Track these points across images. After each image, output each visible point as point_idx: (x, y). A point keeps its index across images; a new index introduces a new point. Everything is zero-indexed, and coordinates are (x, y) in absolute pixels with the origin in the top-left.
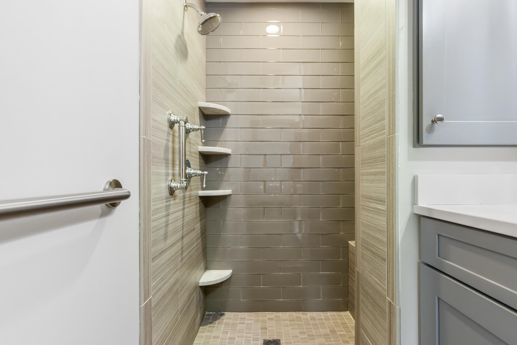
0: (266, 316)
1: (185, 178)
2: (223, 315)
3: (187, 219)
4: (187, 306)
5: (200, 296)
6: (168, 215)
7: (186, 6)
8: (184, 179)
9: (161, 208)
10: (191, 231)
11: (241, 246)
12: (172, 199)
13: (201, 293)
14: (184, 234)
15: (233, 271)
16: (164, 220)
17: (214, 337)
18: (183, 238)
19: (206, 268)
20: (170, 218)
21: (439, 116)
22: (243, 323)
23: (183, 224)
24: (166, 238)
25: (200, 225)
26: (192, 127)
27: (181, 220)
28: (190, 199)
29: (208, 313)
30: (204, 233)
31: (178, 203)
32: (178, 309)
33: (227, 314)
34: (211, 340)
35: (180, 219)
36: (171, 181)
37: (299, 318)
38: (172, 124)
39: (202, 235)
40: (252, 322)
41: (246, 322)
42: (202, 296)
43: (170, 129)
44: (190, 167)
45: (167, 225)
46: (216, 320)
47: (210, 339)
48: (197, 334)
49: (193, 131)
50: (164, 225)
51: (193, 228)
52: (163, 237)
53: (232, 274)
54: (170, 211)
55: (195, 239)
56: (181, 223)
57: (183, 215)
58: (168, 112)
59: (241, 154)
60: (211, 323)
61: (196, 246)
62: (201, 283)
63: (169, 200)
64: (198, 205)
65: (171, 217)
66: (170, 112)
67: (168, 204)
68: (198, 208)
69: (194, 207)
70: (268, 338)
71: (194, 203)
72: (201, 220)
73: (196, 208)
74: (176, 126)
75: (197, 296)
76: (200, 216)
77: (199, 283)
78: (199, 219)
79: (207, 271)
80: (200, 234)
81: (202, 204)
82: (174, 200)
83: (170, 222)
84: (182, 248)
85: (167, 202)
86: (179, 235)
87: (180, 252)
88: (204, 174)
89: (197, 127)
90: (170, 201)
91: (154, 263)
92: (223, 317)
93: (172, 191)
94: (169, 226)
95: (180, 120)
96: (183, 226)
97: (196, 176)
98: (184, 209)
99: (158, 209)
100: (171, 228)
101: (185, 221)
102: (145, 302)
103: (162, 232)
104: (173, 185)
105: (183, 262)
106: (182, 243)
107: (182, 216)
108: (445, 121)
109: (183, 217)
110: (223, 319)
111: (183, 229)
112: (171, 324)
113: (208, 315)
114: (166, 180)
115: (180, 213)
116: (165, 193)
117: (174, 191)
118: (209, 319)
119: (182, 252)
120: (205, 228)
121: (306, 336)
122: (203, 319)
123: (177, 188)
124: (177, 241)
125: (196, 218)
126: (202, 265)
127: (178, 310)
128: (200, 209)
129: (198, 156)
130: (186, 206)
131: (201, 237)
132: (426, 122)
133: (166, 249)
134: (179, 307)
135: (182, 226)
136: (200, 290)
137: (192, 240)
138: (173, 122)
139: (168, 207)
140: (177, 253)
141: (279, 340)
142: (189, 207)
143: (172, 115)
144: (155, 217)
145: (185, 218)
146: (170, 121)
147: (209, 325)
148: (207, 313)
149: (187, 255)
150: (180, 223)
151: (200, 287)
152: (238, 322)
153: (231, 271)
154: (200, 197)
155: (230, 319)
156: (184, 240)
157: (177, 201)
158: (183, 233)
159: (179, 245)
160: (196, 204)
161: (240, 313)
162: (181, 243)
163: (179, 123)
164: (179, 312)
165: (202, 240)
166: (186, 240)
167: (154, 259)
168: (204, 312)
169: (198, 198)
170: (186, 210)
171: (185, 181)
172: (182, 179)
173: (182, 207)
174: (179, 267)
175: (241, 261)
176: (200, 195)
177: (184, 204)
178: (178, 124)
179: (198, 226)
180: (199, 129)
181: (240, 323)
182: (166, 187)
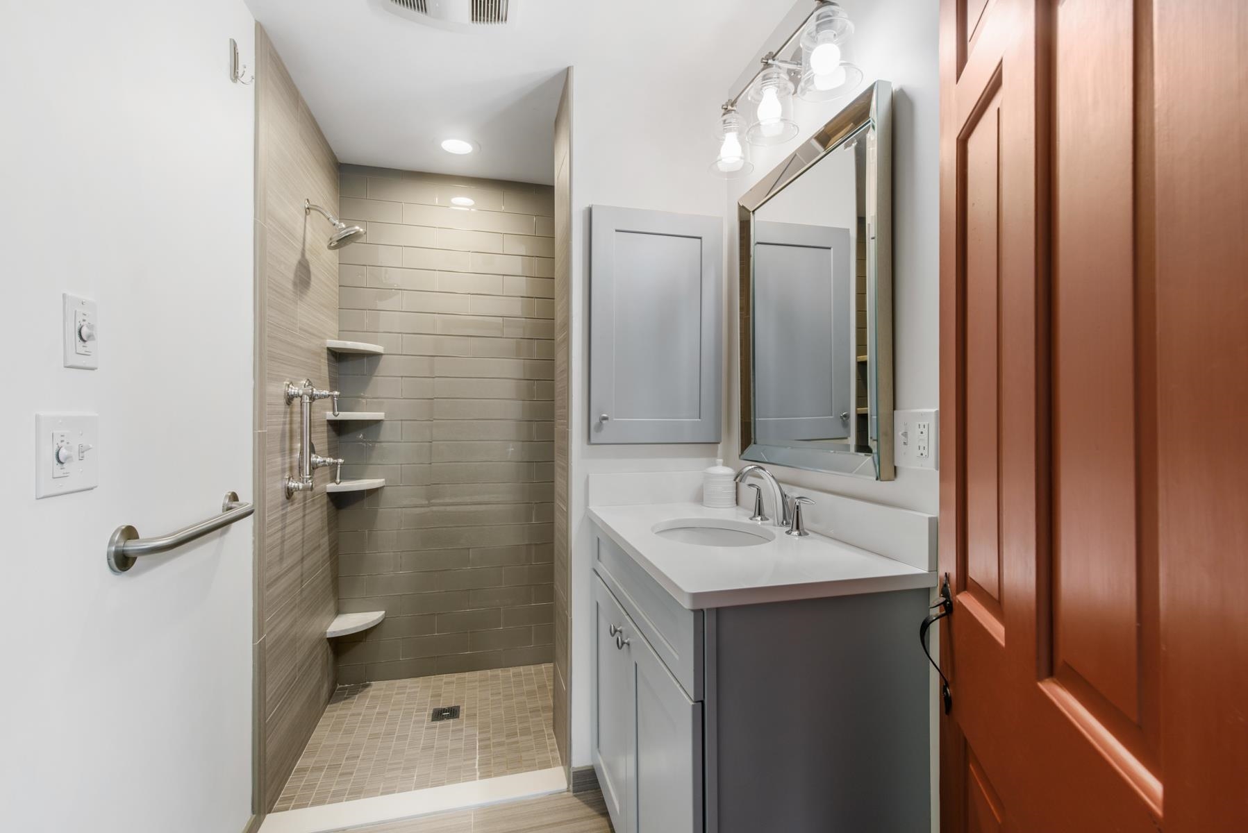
0: (442, 680)
1: (310, 475)
2: (368, 686)
3: (309, 531)
4: (308, 664)
5: (327, 654)
6: (284, 528)
7: (308, 208)
8: (308, 477)
9: (276, 519)
10: (315, 549)
11: (401, 570)
12: (290, 504)
13: (329, 651)
14: (305, 554)
15: (386, 613)
16: (279, 534)
17: (353, 715)
18: (302, 559)
19: (339, 612)
20: (287, 532)
21: (605, 415)
22: (404, 693)
23: (303, 538)
24: (281, 559)
25: (329, 540)
26: (318, 393)
27: (301, 533)
28: (313, 501)
29: (341, 686)
30: (335, 552)
31: (297, 509)
32: (296, 664)
33: (375, 685)
34: (347, 719)
35: (298, 532)
36: (289, 479)
37: (496, 677)
38: (290, 399)
39: (331, 556)
40: (419, 689)
41: (408, 691)
42: (332, 656)
43: (287, 406)
44: (314, 453)
45: (283, 542)
46: (356, 694)
47: (346, 717)
48: (322, 714)
49: (320, 398)
50: (279, 541)
51: (317, 545)
52: (278, 558)
53: (385, 618)
54: (288, 521)
55: (321, 562)
56: (301, 537)
57: (304, 525)
58: (285, 383)
59: (402, 420)
60: (346, 698)
61: (322, 572)
62: (330, 632)
63: (284, 506)
64: (325, 508)
65: (288, 530)
66: (288, 383)
67: (284, 512)
68: (326, 513)
69: (318, 511)
70: (441, 706)
71: (319, 506)
72: (330, 531)
73: (322, 512)
74: (296, 401)
75: (324, 652)
76: (329, 524)
77: (326, 633)
78: (326, 529)
79: (339, 615)
80: (328, 555)
81: (331, 504)
82: (292, 505)
83: (286, 537)
84: (302, 575)
85: (283, 509)
86: (297, 555)
87: (300, 580)
88: (337, 464)
89: (326, 392)
90: (287, 507)
91: (268, 593)
92: (367, 689)
93: (289, 493)
94: (285, 543)
95: (303, 394)
96: (303, 542)
97: (325, 466)
98: (304, 516)
99: (273, 520)
100: (287, 545)
101: (305, 535)
102: (259, 639)
103: (277, 551)
104: (292, 484)
105: (304, 596)
106: (302, 567)
107: (302, 527)
108: (615, 419)
109: (303, 529)
110: (369, 692)
111: (303, 546)
112: (287, 680)
113: (340, 689)
114: (283, 478)
115: (299, 523)
116: (281, 497)
117: (292, 493)
118: (344, 694)
119: (302, 581)
120: (337, 544)
121: (501, 697)
122: (332, 694)
123: (297, 489)
124: (296, 564)
125: (322, 529)
126: (331, 606)
127: (295, 666)
128: (328, 513)
129: (325, 428)
130: (307, 511)
131: (331, 559)
132: (594, 421)
133: (281, 575)
134: (297, 661)
135: (301, 542)
136: (328, 644)
137: (315, 564)
138: (292, 395)
139: (284, 516)
140: (296, 580)
141: (459, 707)
142: (311, 512)
143: (291, 386)
144: (270, 531)
145: (306, 529)
146: (288, 394)
147: (343, 702)
148: (339, 686)
149: (308, 585)
150: (298, 538)
151: (328, 639)
152: (394, 692)
153: (383, 612)
154: (328, 493)
155: (380, 690)
156: (305, 562)
157: (296, 506)
158: (303, 552)
159: (298, 570)
160: (322, 506)
161: (398, 681)
162: (299, 567)
163: (301, 397)
164: (297, 669)
165: (331, 564)
166: (308, 563)
167: (269, 586)
168: (335, 683)
169: (326, 496)
170: (307, 518)
171: (310, 479)
172: (305, 477)
173: (301, 514)
174: (297, 602)
175: (400, 596)
176: (328, 491)
177: (304, 508)
178: (299, 399)
179: (325, 541)
180: (329, 395)
181: (396, 694)
182: (282, 488)
